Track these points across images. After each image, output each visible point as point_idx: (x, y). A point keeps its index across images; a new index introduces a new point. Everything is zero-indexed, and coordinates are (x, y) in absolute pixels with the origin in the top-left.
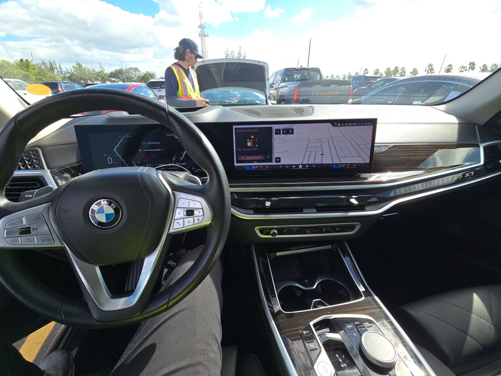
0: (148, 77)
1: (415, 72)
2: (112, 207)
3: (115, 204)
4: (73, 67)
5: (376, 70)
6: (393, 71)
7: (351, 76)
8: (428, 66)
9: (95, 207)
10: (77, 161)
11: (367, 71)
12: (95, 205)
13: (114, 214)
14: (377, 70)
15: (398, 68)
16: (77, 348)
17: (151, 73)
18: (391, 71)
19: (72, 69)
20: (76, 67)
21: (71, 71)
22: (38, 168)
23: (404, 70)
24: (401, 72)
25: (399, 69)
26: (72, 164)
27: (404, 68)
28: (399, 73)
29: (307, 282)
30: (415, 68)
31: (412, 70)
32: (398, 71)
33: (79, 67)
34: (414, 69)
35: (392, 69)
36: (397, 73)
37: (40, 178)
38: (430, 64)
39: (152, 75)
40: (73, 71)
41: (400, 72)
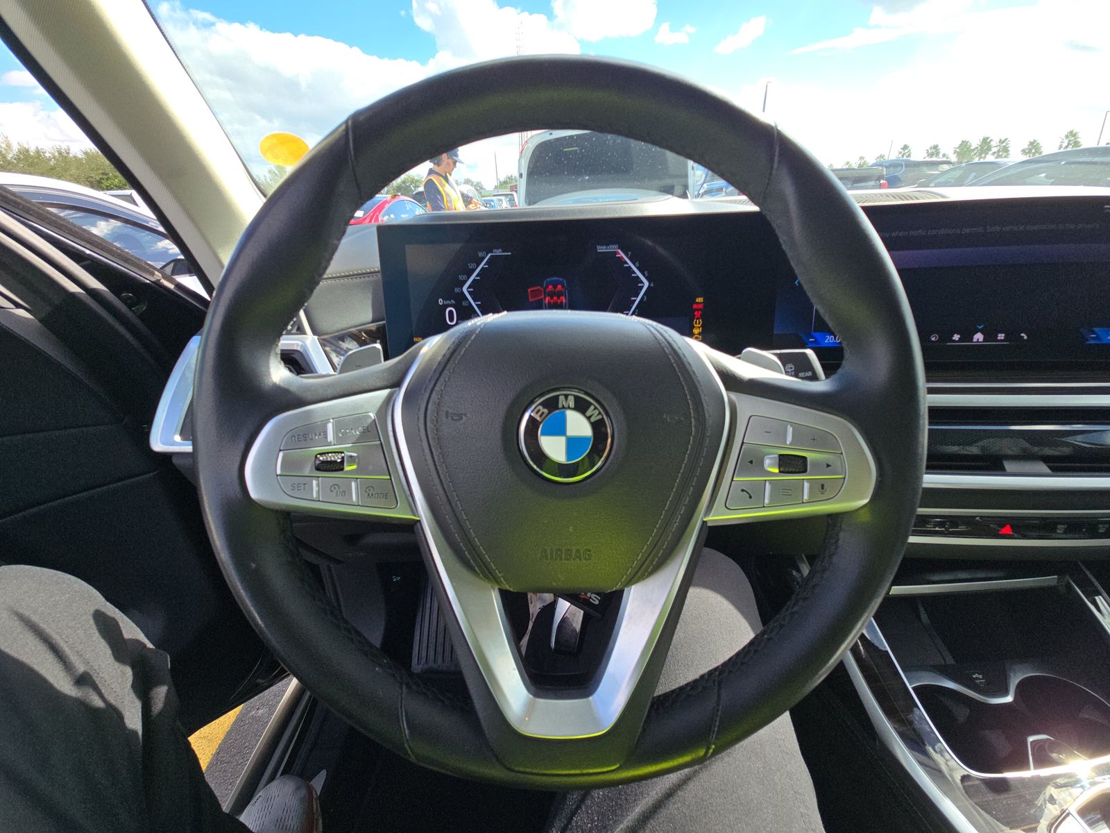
0: (409, 186)
1: (1033, 151)
2: (589, 418)
3: (596, 408)
4: (270, 172)
5: (931, 149)
6: (977, 148)
7: (864, 164)
8: (1067, 137)
9: (539, 411)
10: (373, 318)
11: (906, 151)
12: (540, 407)
13: (592, 439)
14: (935, 147)
15: (991, 141)
16: (323, 773)
17: (416, 178)
18: (972, 148)
19: (268, 175)
20: (275, 173)
21: (266, 180)
22: (292, 332)
23: (1004, 144)
24: (999, 151)
25: (993, 144)
26: (364, 324)
27: (1006, 140)
28: (994, 153)
29: (979, 679)
30: (1035, 141)
31: (1026, 146)
32: (989, 149)
33: (279, 172)
34: (1031, 143)
35: (975, 143)
36: (987, 154)
37: (294, 356)
38: (1071, 132)
39: (417, 181)
40: (268, 180)
41: (995, 150)
